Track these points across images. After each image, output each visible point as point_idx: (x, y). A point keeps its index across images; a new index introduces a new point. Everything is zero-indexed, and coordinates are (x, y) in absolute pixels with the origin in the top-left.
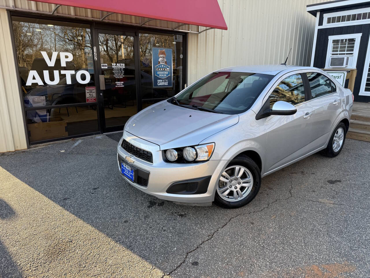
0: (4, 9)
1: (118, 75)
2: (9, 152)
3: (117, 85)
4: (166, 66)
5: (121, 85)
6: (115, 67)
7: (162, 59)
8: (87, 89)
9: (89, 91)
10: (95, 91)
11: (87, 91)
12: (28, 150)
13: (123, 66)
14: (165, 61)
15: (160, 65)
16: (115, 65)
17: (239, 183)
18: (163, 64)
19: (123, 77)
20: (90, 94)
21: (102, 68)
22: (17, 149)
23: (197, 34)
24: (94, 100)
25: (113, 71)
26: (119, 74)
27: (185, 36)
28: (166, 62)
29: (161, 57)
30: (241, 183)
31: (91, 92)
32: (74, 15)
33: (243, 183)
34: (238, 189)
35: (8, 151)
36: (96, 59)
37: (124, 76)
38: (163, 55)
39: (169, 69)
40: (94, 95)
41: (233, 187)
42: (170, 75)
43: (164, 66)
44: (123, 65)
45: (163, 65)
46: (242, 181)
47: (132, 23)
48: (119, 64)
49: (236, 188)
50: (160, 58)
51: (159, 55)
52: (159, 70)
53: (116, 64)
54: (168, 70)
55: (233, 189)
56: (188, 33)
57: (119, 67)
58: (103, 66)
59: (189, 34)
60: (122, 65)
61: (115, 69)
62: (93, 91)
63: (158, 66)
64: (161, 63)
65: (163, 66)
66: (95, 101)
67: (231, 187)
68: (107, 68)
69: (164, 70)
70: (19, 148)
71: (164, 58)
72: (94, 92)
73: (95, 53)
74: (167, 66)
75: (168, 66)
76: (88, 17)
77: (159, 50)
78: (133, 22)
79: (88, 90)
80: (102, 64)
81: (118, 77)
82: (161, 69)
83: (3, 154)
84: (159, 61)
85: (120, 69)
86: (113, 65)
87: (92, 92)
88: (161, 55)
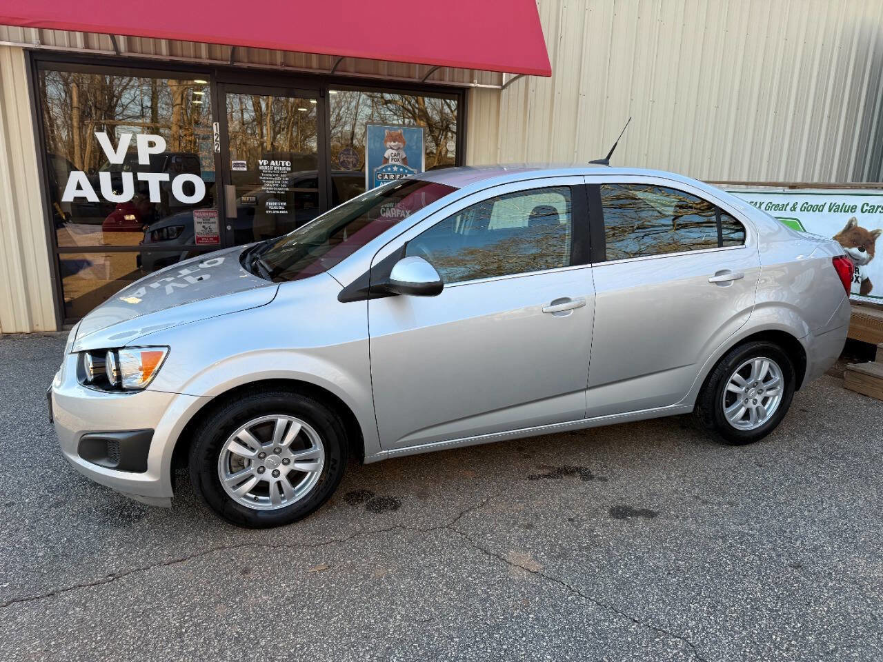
0: (20, 47)
1: (273, 187)
2: (21, 333)
3: (271, 210)
4: (405, 169)
5: (279, 210)
6: (266, 168)
7: (394, 152)
8: (197, 214)
9: (201, 220)
10: (216, 220)
11: (196, 219)
12: (59, 333)
13: (285, 166)
15: (389, 166)
16: (265, 164)
17: (286, 462)
18: (397, 163)
19: (286, 191)
20: (204, 227)
21: (234, 169)
22: (36, 328)
23: (498, 92)
24: (215, 239)
25: (261, 178)
26: (277, 185)
27: (461, 94)
28: (404, 160)
29: (391, 148)
30: (292, 461)
31: (206, 223)
32: (168, 54)
33: (297, 461)
34: (283, 478)
35: (19, 330)
36: (219, 149)
37: (287, 189)
38: (397, 143)
40: (215, 228)
41: (269, 472)
43: (398, 170)
44: (287, 164)
45: (397, 166)
46: (293, 456)
47: (311, 68)
48: (277, 162)
49: (276, 474)
50: (388, 149)
51: (386, 141)
52: (386, 177)
53: (270, 162)
55: (267, 475)
56: (469, 88)
57: (276, 168)
58: (237, 165)
59: (472, 90)
60: (283, 165)
61: (265, 173)
62: (212, 220)
63: (383, 169)
66: (216, 241)
67: (261, 470)
68: (245, 169)
70: (41, 328)
71: (399, 148)
72: (212, 223)
73: (215, 137)
74: (407, 169)
75: (412, 170)
76: (201, 58)
77: (386, 131)
78: (315, 67)
79: (199, 217)
80: (233, 162)
81: (273, 190)
83: (7, 336)
84: (386, 155)
85: (280, 174)
86: (261, 163)
87: (209, 223)
88: (393, 143)
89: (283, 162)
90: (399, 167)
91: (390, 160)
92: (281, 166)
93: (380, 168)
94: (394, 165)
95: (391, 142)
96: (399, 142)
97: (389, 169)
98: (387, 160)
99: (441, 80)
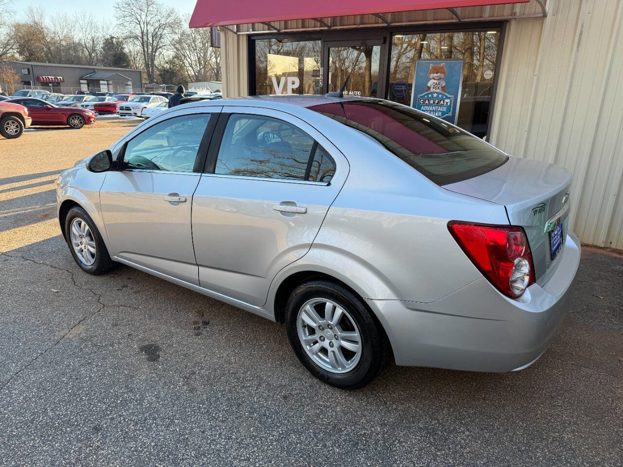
7: (436, 81)
13: (357, 95)
14: (443, 85)
18: (438, 91)
29: (434, 79)
38: (439, 74)
39: (451, 102)
42: (450, 114)
43: (438, 96)
51: (430, 73)
52: (427, 102)
54: (447, 103)
63: (425, 95)
64: (432, 90)
65: (435, 95)
69: (438, 104)
71: (440, 79)
74: (445, 96)
82: (432, 102)
84: (429, 85)
88: (435, 75)
89: (356, 92)
90: (438, 94)
91: (432, 88)
92: (355, 95)
93: (423, 95)
94: (434, 93)
95: (434, 73)
96: (441, 73)
97: (430, 96)
98: (429, 88)
99: (481, 17)
